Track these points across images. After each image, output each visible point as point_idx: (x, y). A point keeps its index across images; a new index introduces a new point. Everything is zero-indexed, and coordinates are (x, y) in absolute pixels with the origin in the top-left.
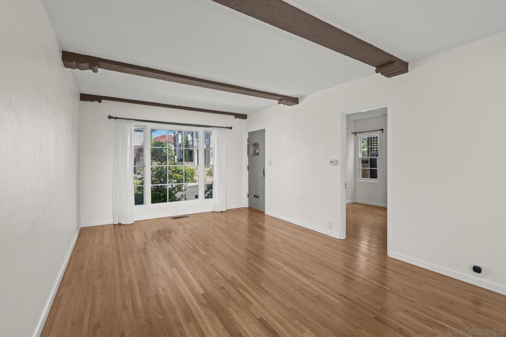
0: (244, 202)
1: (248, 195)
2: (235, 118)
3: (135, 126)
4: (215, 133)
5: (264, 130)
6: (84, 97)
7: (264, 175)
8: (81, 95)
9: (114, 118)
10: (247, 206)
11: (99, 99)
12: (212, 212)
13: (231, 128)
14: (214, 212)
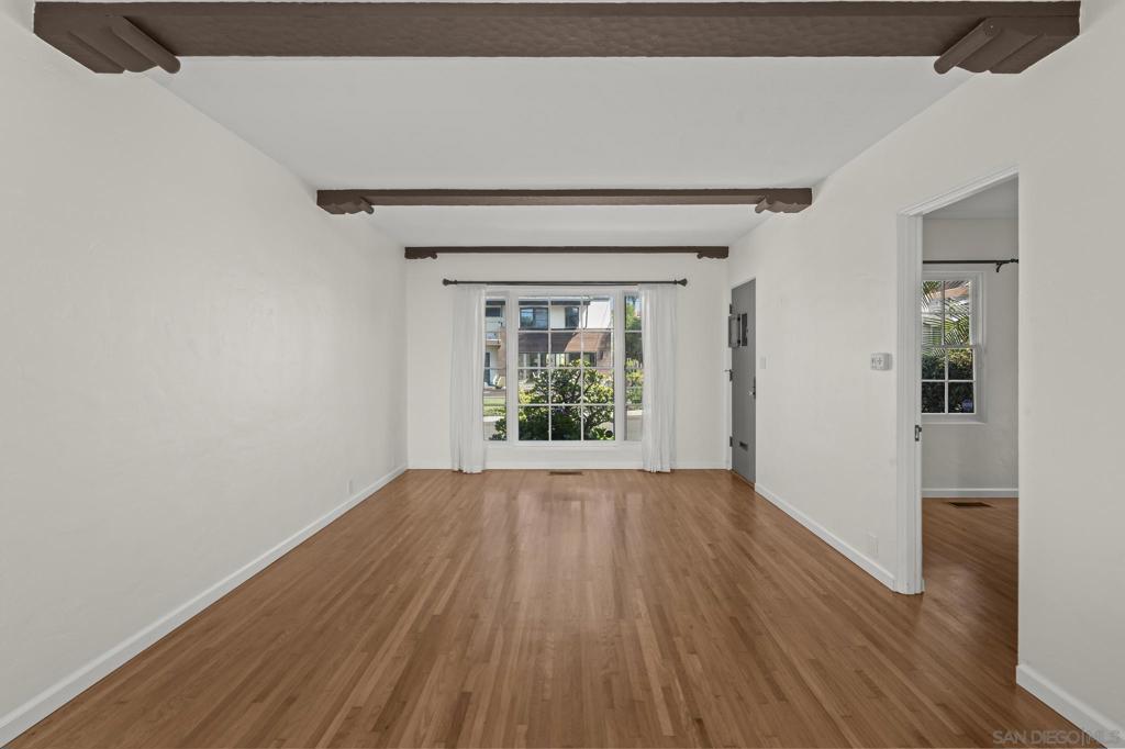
0: (722, 458)
1: (731, 439)
2: (699, 257)
3: (488, 294)
4: (646, 295)
5: (753, 282)
6: (413, 253)
7: (754, 393)
8: (407, 249)
9: (451, 283)
10: (730, 468)
11: (431, 252)
12: (639, 470)
13: (684, 282)
14: (643, 471)
